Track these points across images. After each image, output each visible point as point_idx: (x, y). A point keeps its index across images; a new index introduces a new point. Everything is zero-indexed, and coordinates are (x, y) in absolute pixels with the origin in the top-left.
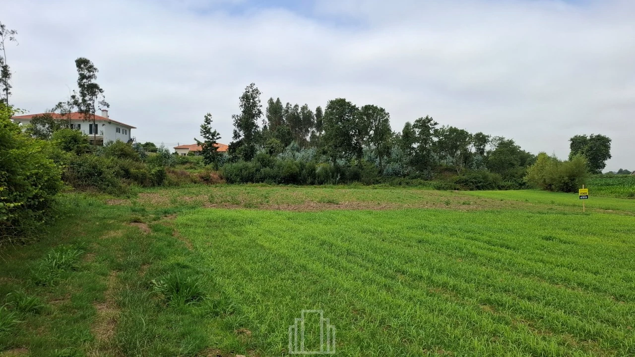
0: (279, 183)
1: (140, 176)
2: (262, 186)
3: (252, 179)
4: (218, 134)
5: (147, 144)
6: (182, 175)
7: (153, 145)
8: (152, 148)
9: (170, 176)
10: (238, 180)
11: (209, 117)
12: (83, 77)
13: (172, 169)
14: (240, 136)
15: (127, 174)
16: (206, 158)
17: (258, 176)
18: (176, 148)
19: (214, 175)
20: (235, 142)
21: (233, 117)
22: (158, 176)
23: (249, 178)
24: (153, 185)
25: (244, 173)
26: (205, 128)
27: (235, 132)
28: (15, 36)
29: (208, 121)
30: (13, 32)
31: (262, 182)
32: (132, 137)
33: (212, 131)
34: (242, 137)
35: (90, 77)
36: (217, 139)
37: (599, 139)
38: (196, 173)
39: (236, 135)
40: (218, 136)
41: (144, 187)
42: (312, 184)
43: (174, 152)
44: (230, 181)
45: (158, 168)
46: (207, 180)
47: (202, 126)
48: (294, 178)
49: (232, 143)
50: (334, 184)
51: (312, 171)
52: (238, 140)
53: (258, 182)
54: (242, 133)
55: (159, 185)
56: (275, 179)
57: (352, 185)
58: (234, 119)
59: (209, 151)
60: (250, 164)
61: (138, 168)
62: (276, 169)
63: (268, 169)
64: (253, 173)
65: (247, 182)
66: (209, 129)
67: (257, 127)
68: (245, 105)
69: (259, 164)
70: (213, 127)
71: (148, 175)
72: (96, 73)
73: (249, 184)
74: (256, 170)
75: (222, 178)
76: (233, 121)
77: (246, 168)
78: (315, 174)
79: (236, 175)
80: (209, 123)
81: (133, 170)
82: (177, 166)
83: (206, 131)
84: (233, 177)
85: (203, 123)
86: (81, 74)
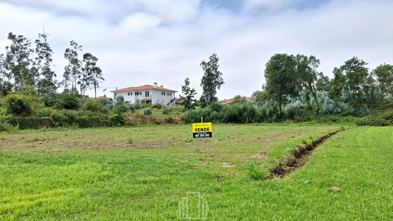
0: (223, 122)
11: (188, 80)
17: (208, 118)
19: (177, 118)
25: (197, 116)
26: (185, 88)
29: (187, 83)
33: (191, 89)
40: (194, 93)
46: (169, 121)
48: (235, 119)
50: (270, 122)
56: (222, 119)
57: (284, 123)
60: (204, 110)
66: (189, 88)
74: (207, 114)
75: (183, 120)
77: (200, 112)
84: (190, 119)
85: (184, 84)
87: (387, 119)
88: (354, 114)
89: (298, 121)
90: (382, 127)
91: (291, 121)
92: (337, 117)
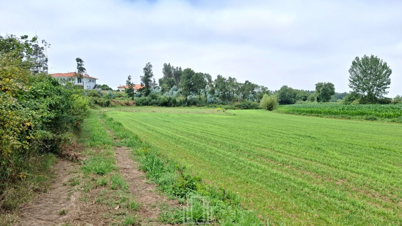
0: (159, 106)
1: (100, 103)
2: (151, 107)
3: (147, 104)
4: (134, 84)
5: (104, 85)
6: (117, 102)
7: (107, 86)
8: (106, 88)
9: (112, 103)
10: (141, 104)
11: (130, 77)
12: (79, 65)
13: (114, 100)
14: (143, 85)
15: (96, 103)
16: (129, 95)
17: (150, 103)
18: (118, 87)
19: (131, 102)
20: (141, 88)
21: (141, 77)
22: (107, 103)
23: (146, 104)
24: (105, 106)
25: (144, 102)
26: (128, 82)
27: (141, 83)
28: (50, 46)
30: (50, 45)
31: (152, 105)
32: (96, 84)
33: (131, 83)
34: (145, 86)
35: (81, 65)
36: (134, 86)
37: (328, 85)
38: (123, 102)
39: (142, 85)
40: (134, 85)
41: (102, 107)
42: (174, 106)
43: (118, 89)
44: (137, 105)
45: (107, 100)
46: (128, 104)
47: (127, 81)
48: (166, 104)
49: (140, 88)
50: (184, 107)
51: (174, 101)
52: (143, 87)
53: (150, 106)
54: (144, 84)
55: (107, 106)
56: (157, 104)
57: (192, 107)
58: (141, 78)
59: (130, 91)
60: (147, 98)
61: (100, 100)
62: (158, 100)
63: (154, 100)
64: (148, 102)
65: (145, 105)
66: (130, 82)
67: (151, 81)
68: (146, 72)
69: (150, 98)
70: (132, 81)
71: (104, 103)
72: (83, 63)
73: (146, 106)
74: (149, 101)
75: (134, 104)
76: (140, 79)
77: (145, 99)
78: (176, 102)
79: (141, 103)
80: (130, 80)
81: (98, 101)
82: (116, 98)
83: (129, 83)
84: (139, 103)
85: (127, 79)
86: (78, 64)
87: (236, 106)
88: (222, 104)
89: (199, 106)
90: (234, 110)
91: (195, 106)
92: (216, 105)
